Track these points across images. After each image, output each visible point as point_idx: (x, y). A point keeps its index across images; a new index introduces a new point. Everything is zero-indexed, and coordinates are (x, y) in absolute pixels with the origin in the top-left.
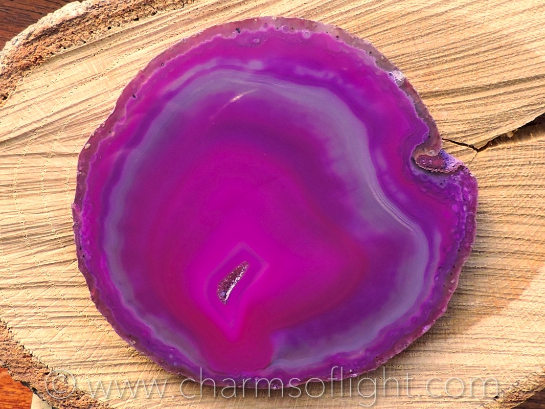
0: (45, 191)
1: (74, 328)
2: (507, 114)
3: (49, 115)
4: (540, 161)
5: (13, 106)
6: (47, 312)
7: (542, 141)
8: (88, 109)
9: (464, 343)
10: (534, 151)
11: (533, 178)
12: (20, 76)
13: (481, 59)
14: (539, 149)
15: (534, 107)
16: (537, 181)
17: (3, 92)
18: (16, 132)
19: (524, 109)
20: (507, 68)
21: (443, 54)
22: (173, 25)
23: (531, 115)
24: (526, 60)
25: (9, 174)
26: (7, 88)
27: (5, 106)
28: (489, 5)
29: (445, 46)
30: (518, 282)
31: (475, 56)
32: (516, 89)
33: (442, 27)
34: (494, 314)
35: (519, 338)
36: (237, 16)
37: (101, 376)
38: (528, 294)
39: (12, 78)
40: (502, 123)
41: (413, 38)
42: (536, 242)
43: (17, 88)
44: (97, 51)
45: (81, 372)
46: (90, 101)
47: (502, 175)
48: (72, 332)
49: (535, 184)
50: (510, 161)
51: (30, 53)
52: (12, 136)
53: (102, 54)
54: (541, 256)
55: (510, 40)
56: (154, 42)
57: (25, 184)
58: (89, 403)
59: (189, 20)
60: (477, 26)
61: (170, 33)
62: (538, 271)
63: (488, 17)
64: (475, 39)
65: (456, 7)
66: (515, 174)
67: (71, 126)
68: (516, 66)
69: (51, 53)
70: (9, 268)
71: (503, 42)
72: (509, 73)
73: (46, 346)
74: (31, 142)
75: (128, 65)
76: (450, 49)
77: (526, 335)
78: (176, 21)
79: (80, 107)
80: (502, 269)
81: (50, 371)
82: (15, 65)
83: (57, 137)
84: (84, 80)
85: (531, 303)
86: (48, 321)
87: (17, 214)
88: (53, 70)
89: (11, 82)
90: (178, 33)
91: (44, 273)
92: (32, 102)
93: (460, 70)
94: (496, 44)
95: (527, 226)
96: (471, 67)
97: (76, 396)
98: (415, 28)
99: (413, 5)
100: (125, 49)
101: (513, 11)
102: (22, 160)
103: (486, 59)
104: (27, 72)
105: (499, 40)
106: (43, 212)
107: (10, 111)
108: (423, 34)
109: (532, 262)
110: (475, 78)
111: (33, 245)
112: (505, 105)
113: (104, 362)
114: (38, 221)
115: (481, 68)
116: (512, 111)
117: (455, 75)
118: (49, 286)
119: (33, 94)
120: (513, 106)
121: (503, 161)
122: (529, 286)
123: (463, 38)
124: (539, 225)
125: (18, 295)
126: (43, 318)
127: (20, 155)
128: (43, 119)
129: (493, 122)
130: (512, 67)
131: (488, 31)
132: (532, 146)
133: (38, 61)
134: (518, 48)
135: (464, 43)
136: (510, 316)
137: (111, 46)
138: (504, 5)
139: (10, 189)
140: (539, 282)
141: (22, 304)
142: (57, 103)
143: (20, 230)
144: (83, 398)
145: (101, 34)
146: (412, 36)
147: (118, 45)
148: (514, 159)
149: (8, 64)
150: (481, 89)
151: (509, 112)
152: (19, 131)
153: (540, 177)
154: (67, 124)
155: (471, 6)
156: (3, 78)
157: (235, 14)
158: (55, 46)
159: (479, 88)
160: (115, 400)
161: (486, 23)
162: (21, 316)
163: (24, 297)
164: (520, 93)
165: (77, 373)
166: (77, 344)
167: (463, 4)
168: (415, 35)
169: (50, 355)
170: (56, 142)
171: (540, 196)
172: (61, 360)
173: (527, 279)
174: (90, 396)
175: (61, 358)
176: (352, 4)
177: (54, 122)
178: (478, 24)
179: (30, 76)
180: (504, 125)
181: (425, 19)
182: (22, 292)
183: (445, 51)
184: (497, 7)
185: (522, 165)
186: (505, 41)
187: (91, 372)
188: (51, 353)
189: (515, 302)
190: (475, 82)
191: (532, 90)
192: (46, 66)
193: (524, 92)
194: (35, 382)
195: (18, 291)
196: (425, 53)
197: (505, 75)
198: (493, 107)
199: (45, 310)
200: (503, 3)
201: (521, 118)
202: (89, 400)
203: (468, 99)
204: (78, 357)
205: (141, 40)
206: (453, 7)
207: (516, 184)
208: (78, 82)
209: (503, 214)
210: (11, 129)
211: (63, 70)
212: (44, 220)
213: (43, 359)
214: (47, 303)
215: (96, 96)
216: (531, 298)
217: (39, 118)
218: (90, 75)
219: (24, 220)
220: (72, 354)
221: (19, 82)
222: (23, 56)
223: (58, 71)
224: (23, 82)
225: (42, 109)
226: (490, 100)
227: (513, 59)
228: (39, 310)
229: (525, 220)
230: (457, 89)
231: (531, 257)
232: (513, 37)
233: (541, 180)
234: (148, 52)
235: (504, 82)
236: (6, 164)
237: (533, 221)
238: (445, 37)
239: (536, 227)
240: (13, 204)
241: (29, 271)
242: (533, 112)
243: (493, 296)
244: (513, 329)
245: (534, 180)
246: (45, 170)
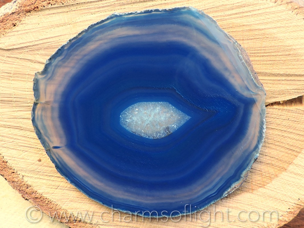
0: (28, 80)
1: (31, 153)
2: (283, 91)
3: (36, 40)
4: (294, 119)
5: (18, 31)
6: (19, 142)
7: (298, 109)
8: (58, 41)
9: (230, 203)
10: (292, 114)
11: (288, 127)
12: (24, 15)
13: (277, 59)
14: (295, 113)
15: (299, 91)
16: (290, 129)
17: (14, 22)
18: (18, 46)
19: (293, 91)
20: (290, 67)
21: (257, 52)
22: (113, 4)
23: (296, 94)
24: (302, 65)
25: (10, 67)
26: (16, 20)
27: (13, 30)
28: (289, 30)
29: (259, 47)
30: (266, 179)
31: (274, 56)
32: (292, 79)
33: (260, 37)
34: (249, 192)
35: (259, 207)
36: (150, 7)
37: (41, 180)
38: (270, 186)
39: (20, 16)
40: (279, 95)
41: (243, 40)
42: (281, 160)
43: (22, 21)
44: (69, 10)
45: (31, 176)
46: (60, 37)
47: (272, 122)
48: (30, 155)
49: (288, 131)
50: (279, 116)
51: (32, 4)
52: (15, 47)
53: (72, 12)
54: (282, 168)
55: (295, 52)
56: (101, 12)
57: (18, 74)
58: (33, 192)
59: (123, 4)
60: (280, 41)
61: (111, 9)
62: (278, 176)
63: (287, 37)
64: (277, 47)
65: (271, 27)
66: (279, 124)
67: (48, 48)
68: (295, 67)
69: (44, 6)
70: (2, 116)
71: (292, 52)
72: (291, 70)
73: (15, 159)
74: (25, 53)
75: (84, 21)
76: (261, 50)
77: (263, 206)
78: (116, 3)
79: (54, 39)
80: (260, 171)
81: (15, 171)
82: (22, 9)
83: (39, 53)
84: (59, 25)
85: (270, 191)
86: (18, 147)
87: (11, 89)
88: (43, 16)
89: (19, 17)
90: (115, 9)
91: (20, 122)
92: (28, 31)
93: (264, 62)
94: (287, 52)
95: (278, 152)
96: (270, 62)
97: (27, 187)
98: (246, 34)
99: (247, 21)
100: (84, 12)
101: (302, 36)
102: (18, 61)
103: (280, 59)
104: (29, 14)
105: (289, 51)
106: (25, 91)
107: (16, 33)
108: (249, 38)
109: (276, 170)
110: (271, 69)
111: (17, 106)
112: (284, 86)
113: (44, 173)
114: (22, 95)
115: (276, 64)
116: (286, 91)
117: (261, 64)
118: (22, 130)
119: (30, 27)
120: (288, 88)
121: (274, 115)
122: (271, 182)
123: (270, 45)
124: (285, 152)
125: (5, 130)
126: (16, 145)
127: (17, 58)
128: (33, 41)
129: (275, 94)
130: (293, 67)
131: (285, 44)
132: (292, 111)
133: (35, 9)
134: (299, 57)
135: (270, 48)
136: (258, 195)
137: (77, 9)
138: (297, 32)
139: (9, 75)
140: (277, 181)
141: (6, 135)
142: (42, 35)
143: (11, 97)
144: (30, 188)
145: (73, 1)
146: (242, 38)
147: (81, 9)
148: (281, 115)
149: (19, 7)
150: (273, 75)
151: (285, 90)
152: (19, 45)
153: (292, 128)
154: (46, 47)
155: (279, 29)
156: (15, 14)
157: (149, 6)
158: (46, 3)
159: (272, 74)
160: (46, 193)
161: (285, 40)
162: (5, 141)
163: (8, 132)
164: (293, 82)
165: (29, 176)
166: (31, 162)
167: (275, 27)
168: (244, 38)
169: (16, 164)
170: (38, 55)
171: (289, 138)
172: (22, 168)
173: (271, 179)
174: (34, 188)
175: (22, 167)
176: (214, 14)
177: (39, 44)
178: (280, 40)
179: (30, 16)
180: (280, 97)
181: (252, 30)
182: (7, 129)
183: (259, 50)
184: (293, 32)
185: (284, 119)
186: (293, 52)
187: (36, 177)
188: (17, 163)
189: (262, 188)
190: (271, 71)
191: (300, 82)
192: (40, 13)
193: (296, 82)
194: (7, 175)
195: (5, 128)
196: (247, 49)
197: (288, 70)
198: (276, 86)
199: (18, 141)
200: (297, 31)
201: (290, 95)
202: (33, 190)
203: (265, 79)
204: (31, 168)
205: (94, 9)
206: (269, 27)
207: (278, 129)
208: (55, 25)
209: (267, 143)
210: (14, 43)
211: (49, 17)
212: (25, 95)
213: (13, 165)
214: (19, 138)
215: (64, 35)
216: (270, 189)
217: (31, 41)
218: (62, 23)
219: (14, 93)
220: (28, 166)
221: (23, 18)
222: (28, 5)
223: (46, 16)
224: (26, 19)
225: (33, 36)
226: (276, 82)
227: (294, 63)
228: (15, 141)
229: (278, 148)
230: (260, 72)
231: (276, 168)
232: (298, 51)
233: (292, 129)
234: (97, 17)
235: (286, 74)
236: (9, 61)
237: (282, 149)
238: (261, 43)
239: (283, 153)
240: (10, 83)
241: (13, 120)
242: (298, 93)
243: (251, 183)
244: (257, 202)
245: (288, 128)
246: (30, 69)
